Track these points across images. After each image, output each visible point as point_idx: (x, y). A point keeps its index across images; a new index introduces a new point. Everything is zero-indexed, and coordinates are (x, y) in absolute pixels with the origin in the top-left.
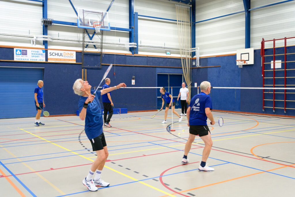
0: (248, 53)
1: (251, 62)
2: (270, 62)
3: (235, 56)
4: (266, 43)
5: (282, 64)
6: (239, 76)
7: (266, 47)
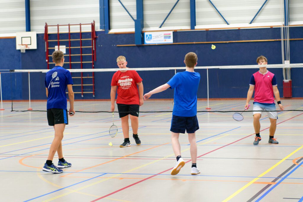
0: (30, 37)
1: (34, 46)
2: (54, 47)
3: (14, 40)
4: (49, 28)
5: (66, 49)
6: (19, 61)
7: (49, 32)
